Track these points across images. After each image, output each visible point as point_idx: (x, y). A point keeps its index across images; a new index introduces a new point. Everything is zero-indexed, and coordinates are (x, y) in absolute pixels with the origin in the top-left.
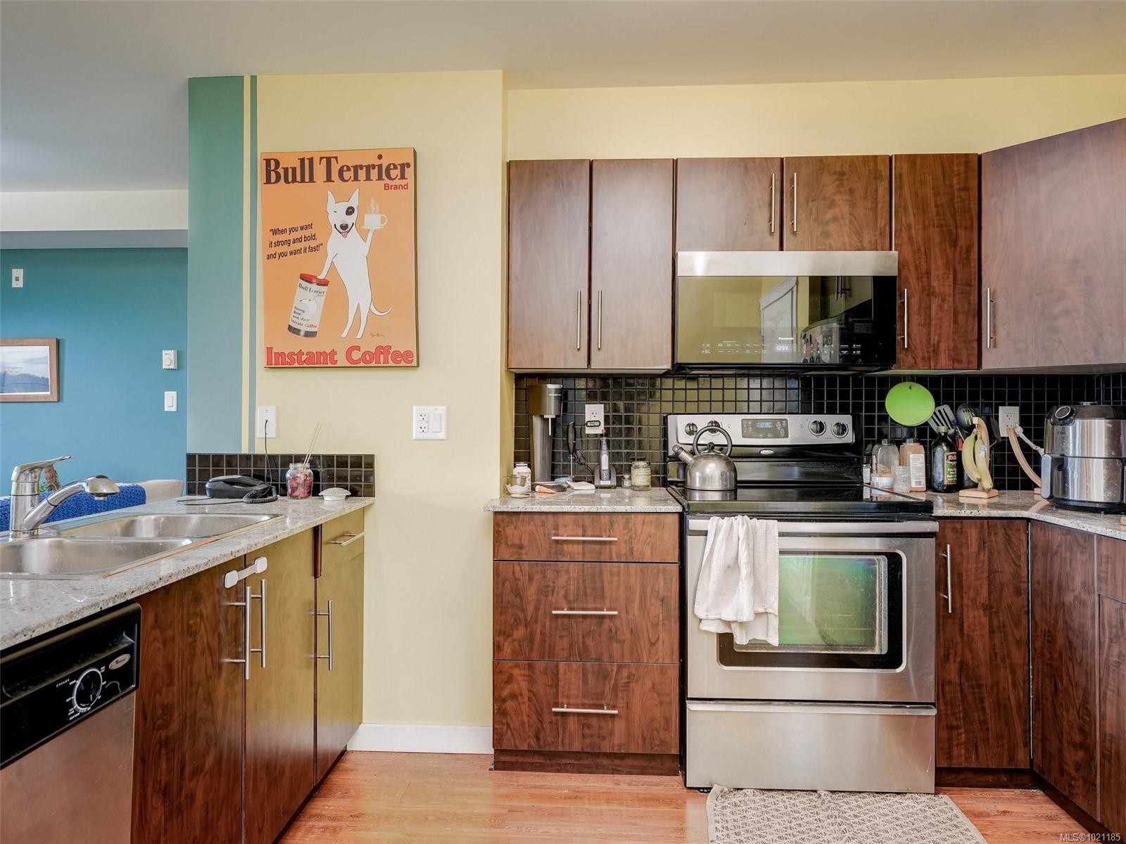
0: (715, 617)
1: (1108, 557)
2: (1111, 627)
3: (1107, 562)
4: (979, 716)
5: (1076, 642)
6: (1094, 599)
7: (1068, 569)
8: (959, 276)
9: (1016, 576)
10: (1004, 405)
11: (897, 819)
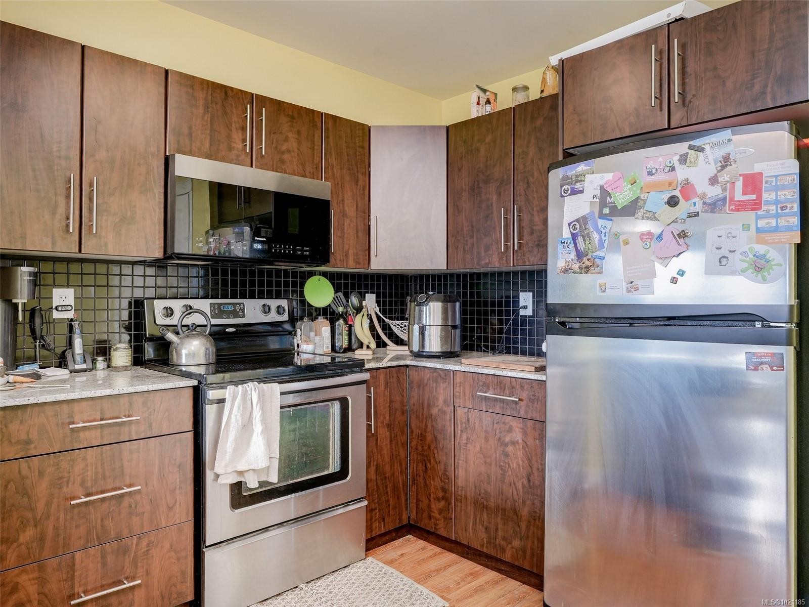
0: (232, 470)
1: (460, 383)
2: (462, 424)
3: (460, 386)
4: (385, 498)
5: (439, 437)
6: (451, 409)
7: (434, 393)
8: (359, 205)
9: (402, 402)
10: (368, 293)
11: (353, 583)
